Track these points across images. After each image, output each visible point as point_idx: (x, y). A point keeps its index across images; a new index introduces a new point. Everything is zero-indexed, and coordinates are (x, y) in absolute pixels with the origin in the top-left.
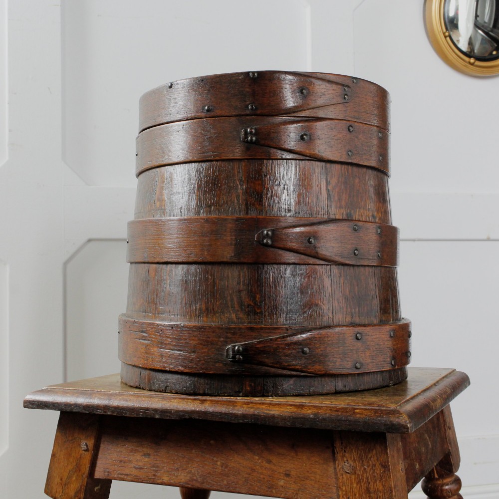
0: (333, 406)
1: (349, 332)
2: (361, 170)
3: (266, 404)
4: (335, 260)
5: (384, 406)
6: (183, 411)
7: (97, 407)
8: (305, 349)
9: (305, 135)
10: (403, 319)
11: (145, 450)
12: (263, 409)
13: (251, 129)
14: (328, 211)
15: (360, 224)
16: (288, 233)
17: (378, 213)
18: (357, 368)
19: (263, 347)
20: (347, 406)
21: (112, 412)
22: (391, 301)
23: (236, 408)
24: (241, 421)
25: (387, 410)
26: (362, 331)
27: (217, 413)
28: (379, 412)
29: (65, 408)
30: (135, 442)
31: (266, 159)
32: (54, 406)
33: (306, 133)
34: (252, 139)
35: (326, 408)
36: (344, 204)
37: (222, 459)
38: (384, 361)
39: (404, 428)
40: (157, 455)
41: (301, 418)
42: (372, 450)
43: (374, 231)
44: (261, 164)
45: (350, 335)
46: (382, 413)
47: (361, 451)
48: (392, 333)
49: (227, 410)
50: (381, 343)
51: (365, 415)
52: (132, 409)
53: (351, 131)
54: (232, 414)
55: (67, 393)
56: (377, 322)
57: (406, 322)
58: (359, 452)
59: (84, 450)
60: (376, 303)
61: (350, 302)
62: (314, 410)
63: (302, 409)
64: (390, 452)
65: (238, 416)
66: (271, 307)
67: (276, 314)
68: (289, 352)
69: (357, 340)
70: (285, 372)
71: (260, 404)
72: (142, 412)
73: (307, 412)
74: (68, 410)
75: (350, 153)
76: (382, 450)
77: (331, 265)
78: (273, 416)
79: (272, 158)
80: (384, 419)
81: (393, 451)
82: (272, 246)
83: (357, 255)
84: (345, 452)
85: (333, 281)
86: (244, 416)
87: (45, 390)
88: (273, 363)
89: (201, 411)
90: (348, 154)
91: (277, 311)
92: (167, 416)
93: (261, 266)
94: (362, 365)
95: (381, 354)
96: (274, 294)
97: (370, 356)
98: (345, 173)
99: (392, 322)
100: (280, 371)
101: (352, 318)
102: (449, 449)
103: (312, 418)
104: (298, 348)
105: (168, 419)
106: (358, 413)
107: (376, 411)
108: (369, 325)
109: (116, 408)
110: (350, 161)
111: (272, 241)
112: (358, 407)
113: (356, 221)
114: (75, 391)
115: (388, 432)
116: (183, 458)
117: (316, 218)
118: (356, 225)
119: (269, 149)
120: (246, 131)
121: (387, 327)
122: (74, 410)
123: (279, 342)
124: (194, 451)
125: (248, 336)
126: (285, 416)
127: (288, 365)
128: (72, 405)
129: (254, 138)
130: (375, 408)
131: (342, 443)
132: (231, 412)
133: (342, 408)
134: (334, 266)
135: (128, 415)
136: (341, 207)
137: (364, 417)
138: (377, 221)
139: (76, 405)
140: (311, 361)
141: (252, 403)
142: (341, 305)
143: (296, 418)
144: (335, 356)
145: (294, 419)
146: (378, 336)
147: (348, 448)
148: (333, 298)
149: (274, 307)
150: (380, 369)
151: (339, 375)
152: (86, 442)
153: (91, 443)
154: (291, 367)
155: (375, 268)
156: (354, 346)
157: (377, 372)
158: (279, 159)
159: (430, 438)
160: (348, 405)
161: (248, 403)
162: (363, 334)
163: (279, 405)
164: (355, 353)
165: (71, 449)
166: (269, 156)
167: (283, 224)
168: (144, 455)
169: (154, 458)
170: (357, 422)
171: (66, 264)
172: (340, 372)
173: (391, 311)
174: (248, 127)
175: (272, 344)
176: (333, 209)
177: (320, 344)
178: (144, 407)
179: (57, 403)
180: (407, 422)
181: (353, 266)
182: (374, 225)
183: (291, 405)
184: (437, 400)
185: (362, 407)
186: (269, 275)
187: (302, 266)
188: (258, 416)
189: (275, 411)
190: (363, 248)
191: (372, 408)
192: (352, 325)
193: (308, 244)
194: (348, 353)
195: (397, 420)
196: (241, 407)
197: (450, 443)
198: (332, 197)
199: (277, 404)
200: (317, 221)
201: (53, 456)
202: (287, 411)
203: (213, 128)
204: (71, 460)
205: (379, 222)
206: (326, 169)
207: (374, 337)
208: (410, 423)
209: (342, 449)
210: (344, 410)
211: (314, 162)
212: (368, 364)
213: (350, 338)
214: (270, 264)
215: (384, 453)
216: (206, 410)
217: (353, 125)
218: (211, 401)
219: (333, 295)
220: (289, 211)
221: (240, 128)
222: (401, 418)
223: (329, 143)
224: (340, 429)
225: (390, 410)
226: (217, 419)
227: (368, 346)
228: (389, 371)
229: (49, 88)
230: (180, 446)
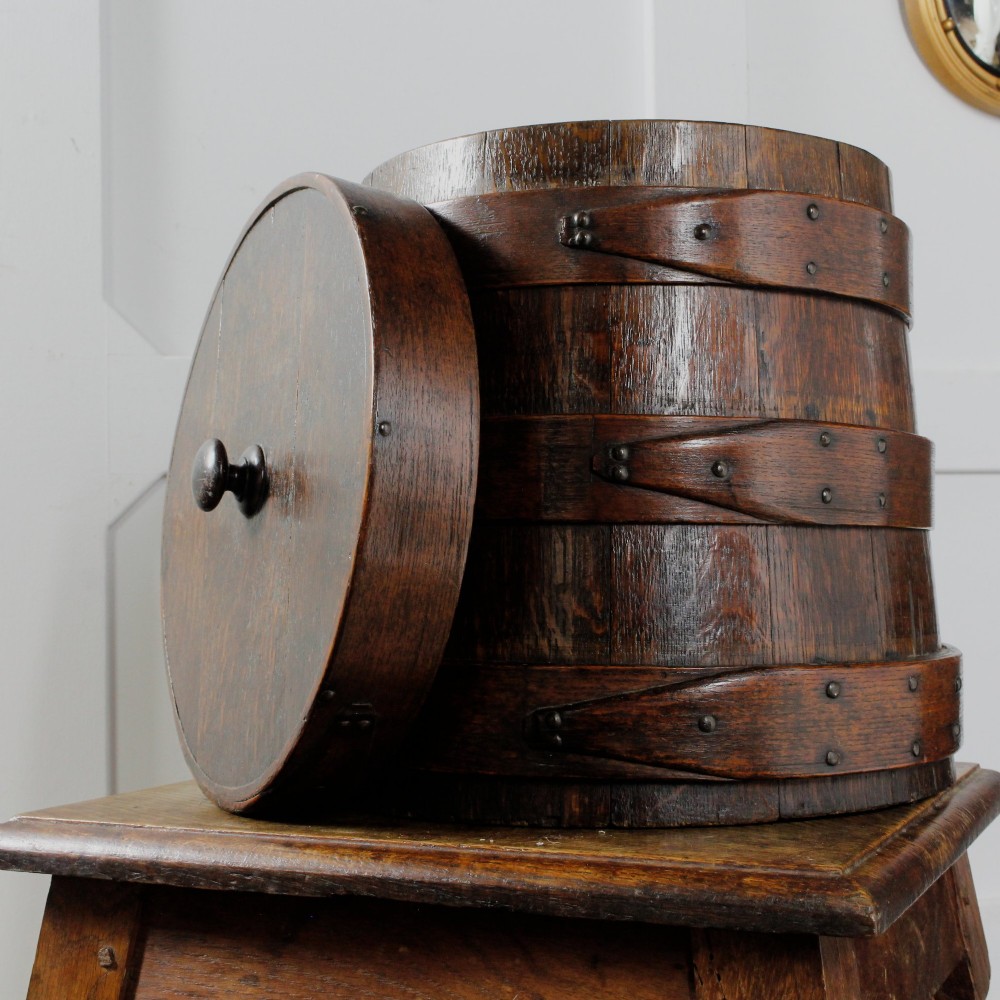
0: (690, 866)
1: (810, 679)
2: (838, 307)
3: (528, 860)
4: (776, 513)
5: (812, 869)
6: (333, 878)
7: (131, 866)
8: (706, 720)
9: (705, 226)
10: (943, 646)
11: (246, 967)
12: (520, 873)
13: (582, 215)
14: (761, 400)
15: (836, 430)
16: (666, 452)
17: (881, 405)
18: (829, 763)
19: (607, 715)
20: (723, 868)
21: (168, 878)
22: (912, 608)
23: (458, 871)
24: (469, 903)
25: (821, 879)
26: (842, 676)
27: (411, 881)
28: (802, 883)
29: (58, 866)
30: (224, 948)
31: (616, 284)
32: (33, 862)
33: (707, 222)
34: (582, 239)
35: (671, 872)
36: (797, 383)
37: (427, 990)
38: (895, 747)
39: (862, 924)
40: (275, 980)
41: (612, 897)
42: (786, 975)
43: (871, 446)
44: (605, 296)
45: (812, 686)
46: (807, 886)
47: (758, 978)
48: (913, 682)
49: (435, 875)
50: (888, 706)
51: (767, 891)
52: (212, 872)
53: (814, 216)
54: (447, 885)
55: (64, 831)
56: (880, 657)
57: (951, 654)
58: (753, 980)
59: (106, 967)
60: (877, 613)
61: (813, 611)
62: (644, 878)
63: (615, 874)
64: (828, 978)
65: (461, 890)
66: (627, 622)
67: (639, 639)
68: (669, 726)
69: (828, 699)
70: (659, 772)
71: (514, 860)
72: (234, 879)
73: (629, 883)
74: (64, 873)
75: (810, 267)
76: (808, 975)
77: (767, 525)
78: (545, 893)
79: (629, 280)
80: (814, 900)
81: (837, 976)
82: (628, 483)
83: (829, 502)
84: (719, 979)
85: (772, 562)
86: (476, 891)
87: (15, 822)
88: (630, 752)
89: (374, 878)
90: (808, 271)
91: (642, 631)
92: (295, 889)
93: (606, 529)
94: (841, 756)
95: (888, 730)
96: (635, 591)
97: (859, 735)
98: (800, 315)
99: (915, 655)
100: (649, 770)
101: (817, 646)
102: (966, 952)
103: (638, 898)
104: (690, 718)
105: (297, 897)
106: (751, 887)
107: (793, 881)
108: (857, 664)
109: (177, 869)
110: (812, 286)
111: (630, 471)
112: (750, 871)
113: (826, 422)
114: (83, 826)
115: (825, 934)
116: (335, 987)
117: (732, 417)
118: (825, 433)
119: (622, 260)
120: (569, 220)
121: (902, 668)
122: (79, 873)
123: (645, 704)
124: (360, 971)
125: (575, 688)
126: (574, 892)
127: (668, 757)
128: (74, 860)
129: (588, 237)
130: (791, 872)
131: (712, 957)
132: (445, 880)
133: (712, 874)
134: (775, 527)
135: (202, 885)
136: (790, 392)
137: (763, 896)
138: (878, 423)
139: (83, 861)
140: (719, 749)
141: (495, 857)
142: (791, 617)
143: (602, 897)
144: (778, 735)
145: (596, 899)
146: (878, 689)
147: (726, 968)
148: (773, 601)
149: (634, 623)
150: (885, 765)
151: (788, 778)
152: (110, 946)
153: (121, 949)
154: (672, 762)
155: (874, 532)
156: (823, 712)
157: (879, 772)
158: (647, 284)
159: (922, 929)
160: (726, 864)
161: (484, 859)
162: (844, 685)
163: (559, 863)
164: (823, 728)
165: (77, 963)
166: (625, 277)
167: (656, 433)
168: (246, 978)
169: (267, 988)
170: (745, 908)
171: (113, 527)
172: (789, 772)
173: (914, 633)
174: (575, 211)
175: (629, 708)
176: (772, 396)
177: (743, 707)
178: (241, 865)
179: (41, 856)
180: (871, 908)
181: (821, 526)
182: (871, 434)
183: (589, 864)
184: (939, 844)
185: (761, 871)
186: (624, 548)
187: (700, 528)
188: (510, 890)
189: (549, 880)
190: (843, 486)
191: (785, 872)
192: (819, 663)
193: (713, 478)
194: (809, 729)
195: (844, 903)
196: (470, 867)
197: (968, 937)
198: (770, 370)
199: (554, 861)
200: (736, 424)
201: (35, 978)
202: (579, 880)
203: (496, 215)
204: (76, 989)
205: (884, 426)
206: (757, 305)
207: (871, 691)
208: (877, 910)
209: (711, 971)
210: (717, 876)
211: (727, 290)
212: (856, 753)
213: (812, 693)
214: (624, 523)
215: (814, 983)
216: (386, 874)
217: (818, 204)
218: (400, 852)
219: (773, 595)
220: (671, 401)
221: (557, 213)
222: (854, 898)
223: (761, 245)
224: (705, 925)
225: (827, 879)
226: (412, 898)
227: (856, 712)
228: (908, 769)
229: (73, 140)
230: (329, 959)
